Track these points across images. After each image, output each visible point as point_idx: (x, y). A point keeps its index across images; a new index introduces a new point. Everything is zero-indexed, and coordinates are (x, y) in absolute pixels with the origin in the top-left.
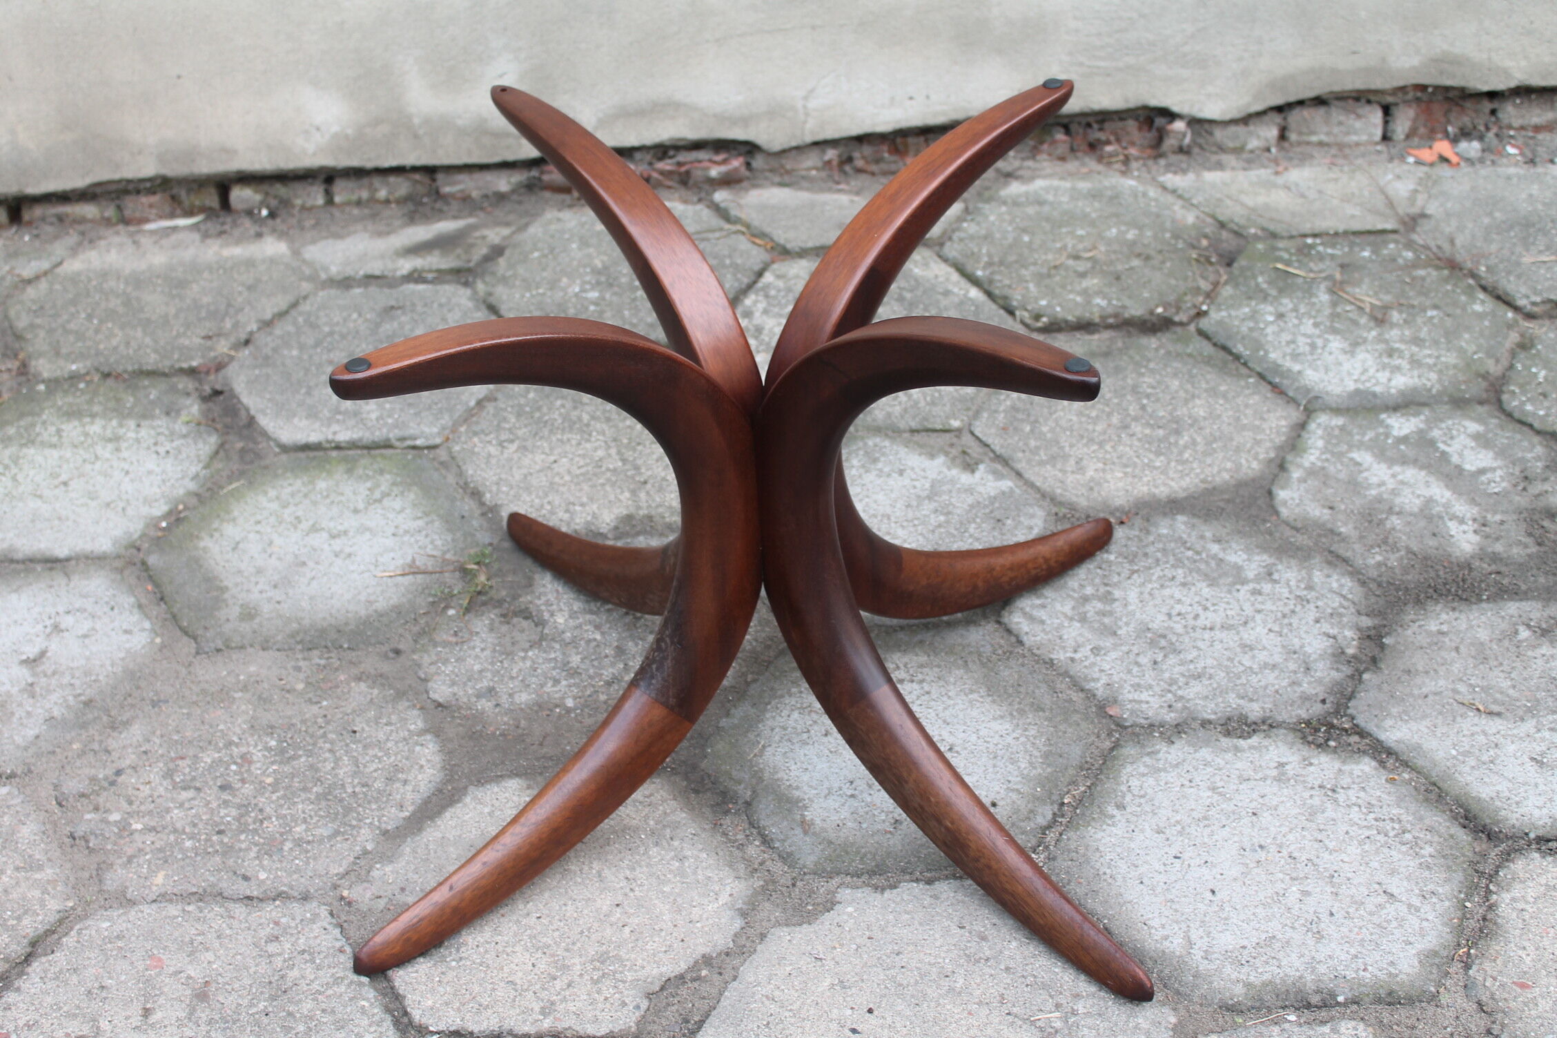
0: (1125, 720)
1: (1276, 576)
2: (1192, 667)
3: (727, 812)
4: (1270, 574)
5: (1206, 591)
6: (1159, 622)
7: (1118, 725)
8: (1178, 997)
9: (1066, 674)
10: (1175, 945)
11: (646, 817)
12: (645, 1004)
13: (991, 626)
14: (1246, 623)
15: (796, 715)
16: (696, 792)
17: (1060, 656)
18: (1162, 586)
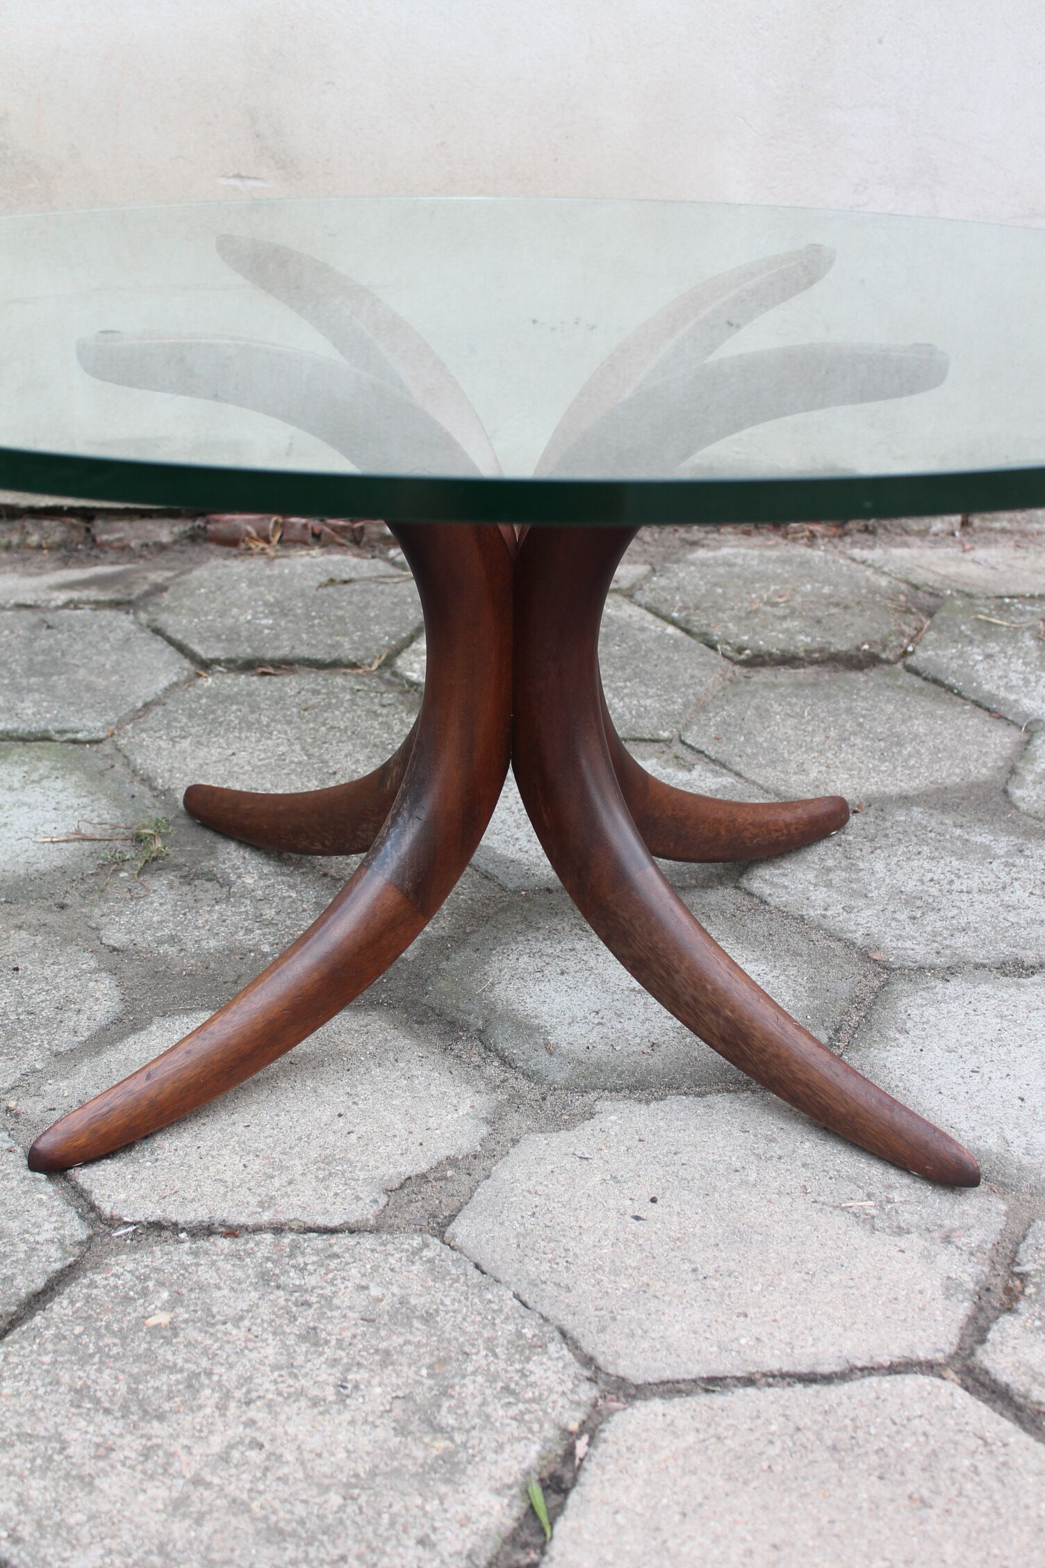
0: (892, 963)
1: (1027, 853)
2: (954, 922)
3: (457, 1040)
4: (1021, 851)
5: (956, 863)
6: (911, 886)
7: (885, 968)
8: (1004, 1188)
9: (819, 927)
10: (991, 1143)
11: (365, 1044)
12: (383, 1200)
13: (730, 891)
14: (1004, 888)
15: (526, 958)
16: (421, 1023)
17: (813, 913)
18: (909, 859)
